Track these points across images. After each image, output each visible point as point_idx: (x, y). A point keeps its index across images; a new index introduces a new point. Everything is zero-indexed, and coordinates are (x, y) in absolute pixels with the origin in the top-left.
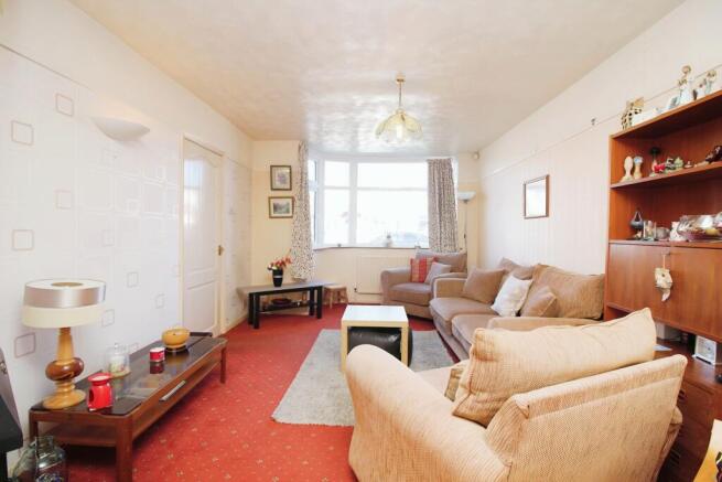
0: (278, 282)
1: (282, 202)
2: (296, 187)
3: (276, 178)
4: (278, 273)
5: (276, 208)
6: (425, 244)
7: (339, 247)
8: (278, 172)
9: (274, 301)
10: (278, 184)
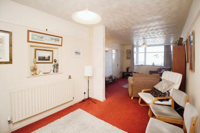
0: (127, 71)
1: (129, 57)
2: (131, 54)
3: (128, 52)
4: (128, 69)
5: (128, 58)
6: (163, 65)
7: (142, 65)
8: (128, 51)
9: (127, 74)
10: (128, 53)
